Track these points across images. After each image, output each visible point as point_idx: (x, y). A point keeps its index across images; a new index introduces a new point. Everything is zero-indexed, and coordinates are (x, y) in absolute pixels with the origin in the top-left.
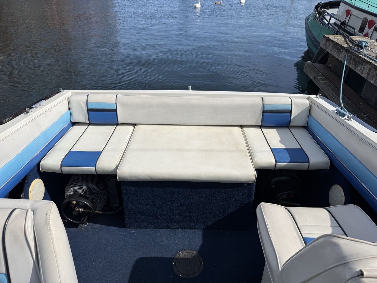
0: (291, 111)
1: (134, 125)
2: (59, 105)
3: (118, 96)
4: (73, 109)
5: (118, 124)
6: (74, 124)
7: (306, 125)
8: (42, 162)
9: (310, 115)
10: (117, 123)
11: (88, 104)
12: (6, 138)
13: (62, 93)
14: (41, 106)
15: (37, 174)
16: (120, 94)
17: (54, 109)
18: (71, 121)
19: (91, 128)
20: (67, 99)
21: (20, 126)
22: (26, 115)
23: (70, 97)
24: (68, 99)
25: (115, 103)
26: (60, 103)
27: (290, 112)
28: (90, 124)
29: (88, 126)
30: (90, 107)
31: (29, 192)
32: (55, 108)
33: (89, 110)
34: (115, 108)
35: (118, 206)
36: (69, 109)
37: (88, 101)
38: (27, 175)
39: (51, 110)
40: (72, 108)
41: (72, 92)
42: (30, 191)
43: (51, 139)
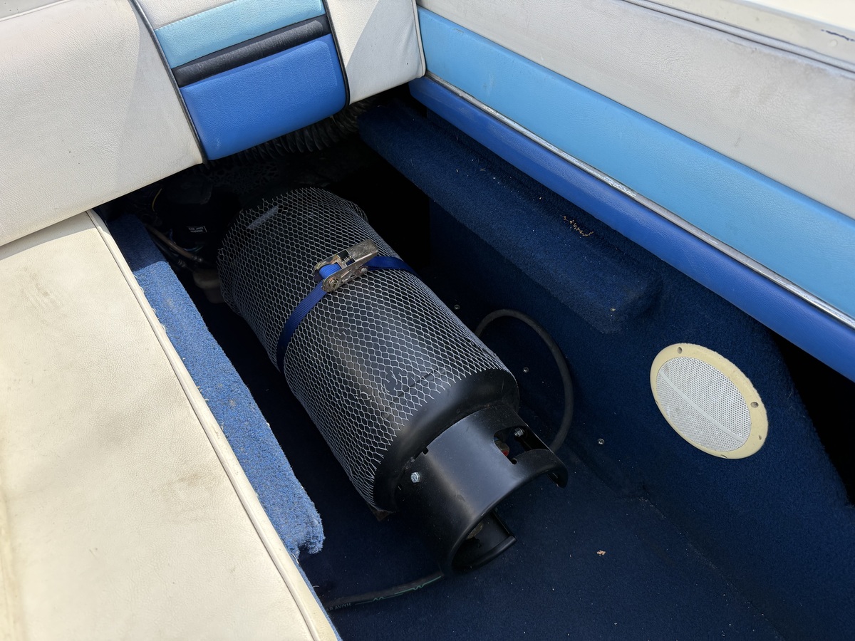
0: (326, 18)
7: (422, 73)
9: (423, 13)
27: (326, 28)
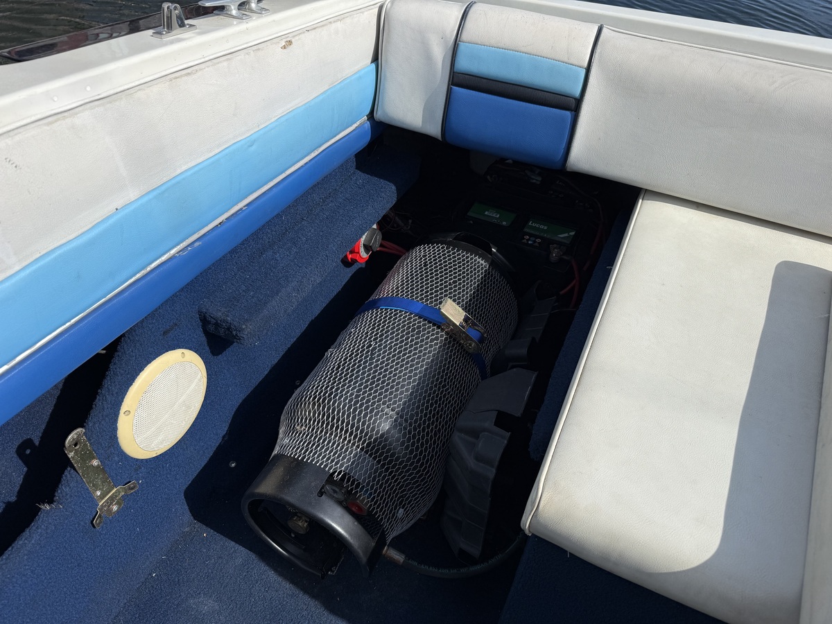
2: (334, 26)
3: (604, 30)
4: (392, 59)
11: (462, 47)
14: (252, 11)
15: (174, 333)
16: (618, 23)
17: (307, 38)
18: (371, 116)
20: (377, 10)
21: (91, 93)
22: (155, 40)
24: (381, 8)
25: (586, 64)
26: (341, 17)
30: (464, 64)
31: (122, 411)
32: (312, 35)
33: (457, 79)
34: (577, 93)
35: (475, 551)
36: (376, 58)
37: (465, 36)
38: (123, 335)
39: (290, 42)
40: (388, 57)
42: (124, 407)
43: (266, 183)
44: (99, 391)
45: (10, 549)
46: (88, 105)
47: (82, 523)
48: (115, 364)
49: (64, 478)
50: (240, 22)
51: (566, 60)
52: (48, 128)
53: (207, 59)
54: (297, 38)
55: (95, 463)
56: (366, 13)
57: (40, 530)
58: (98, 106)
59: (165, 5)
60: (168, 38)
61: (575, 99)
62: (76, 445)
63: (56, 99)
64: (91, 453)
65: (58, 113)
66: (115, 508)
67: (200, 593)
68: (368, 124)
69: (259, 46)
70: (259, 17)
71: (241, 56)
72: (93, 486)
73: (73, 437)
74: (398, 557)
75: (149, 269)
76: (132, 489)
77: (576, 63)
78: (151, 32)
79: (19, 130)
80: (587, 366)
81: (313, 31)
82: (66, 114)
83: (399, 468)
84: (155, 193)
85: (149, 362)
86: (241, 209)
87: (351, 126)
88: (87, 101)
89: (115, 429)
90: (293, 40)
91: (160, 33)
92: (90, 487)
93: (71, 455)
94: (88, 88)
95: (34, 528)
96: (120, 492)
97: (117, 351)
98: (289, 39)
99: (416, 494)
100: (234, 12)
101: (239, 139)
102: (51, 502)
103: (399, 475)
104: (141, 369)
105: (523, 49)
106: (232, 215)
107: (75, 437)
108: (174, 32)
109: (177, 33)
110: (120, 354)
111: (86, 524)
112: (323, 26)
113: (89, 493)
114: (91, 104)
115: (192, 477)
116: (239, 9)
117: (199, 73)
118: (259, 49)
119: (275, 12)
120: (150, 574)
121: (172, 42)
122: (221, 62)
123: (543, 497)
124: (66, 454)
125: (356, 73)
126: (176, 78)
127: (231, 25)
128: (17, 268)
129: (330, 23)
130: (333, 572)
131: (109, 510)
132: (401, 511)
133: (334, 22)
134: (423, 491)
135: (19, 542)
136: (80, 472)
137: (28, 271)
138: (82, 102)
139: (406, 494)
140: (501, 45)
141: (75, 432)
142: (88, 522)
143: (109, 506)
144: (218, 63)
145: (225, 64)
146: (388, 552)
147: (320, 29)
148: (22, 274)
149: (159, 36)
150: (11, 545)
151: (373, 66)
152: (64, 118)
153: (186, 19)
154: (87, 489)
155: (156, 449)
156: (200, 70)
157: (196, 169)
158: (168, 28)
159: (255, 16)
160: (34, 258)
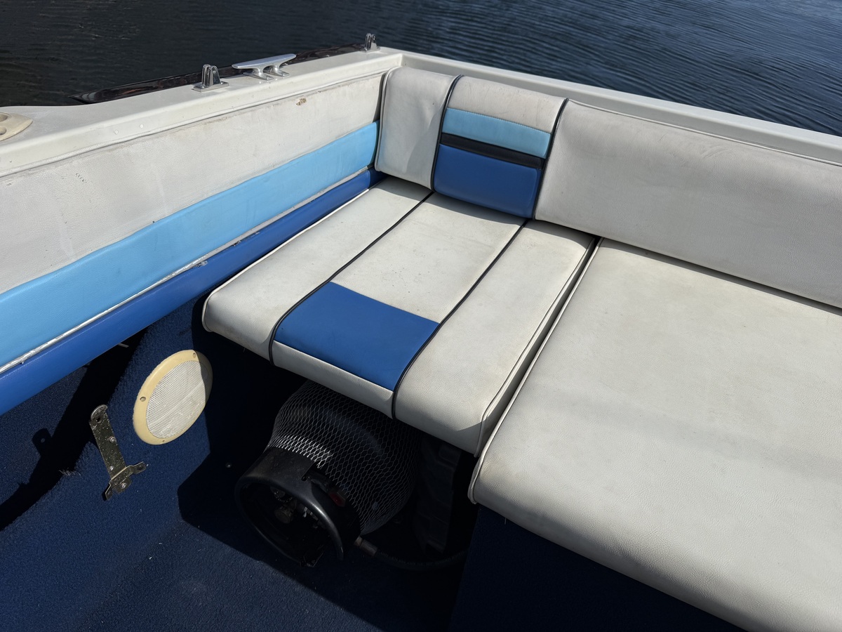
1: (592, 241)
2: (342, 89)
3: (569, 104)
4: (391, 119)
5: (528, 221)
6: (378, 178)
8: (214, 296)
10: (529, 214)
11: (449, 111)
12: (52, 167)
13: (370, 53)
14: (275, 74)
15: (189, 335)
17: (319, 98)
18: (372, 166)
19: (431, 212)
20: (380, 78)
21: (143, 130)
22: (196, 93)
23: (394, 72)
24: (384, 76)
25: (551, 130)
26: (349, 82)
28: (430, 194)
29: (423, 201)
30: (450, 128)
31: (139, 397)
32: (322, 95)
33: (445, 139)
34: (543, 154)
35: (440, 547)
36: (377, 118)
37: (452, 103)
38: (144, 331)
39: (304, 100)
40: (388, 119)
41: (405, 58)
42: (141, 394)
43: (277, 215)
44: (121, 377)
45: (34, 505)
46: (141, 139)
47: (95, 493)
48: (137, 355)
49: (85, 449)
50: (264, 82)
51: (535, 125)
52: (109, 153)
53: (235, 109)
54: (310, 97)
55: (112, 439)
56: (370, 80)
57: (60, 492)
58: (148, 140)
59: (206, 67)
60: (205, 91)
61: (541, 158)
62: (99, 420)
63: (117, 132)
64: (109, 429)
65: (118, 143)
66: (124, 485)
67: (190, 577)
68: (368, 173)
69: (279, 102)
70: (280, 79)
71: (263, 109)
72: (109, 460)
73: (97, 411)
74: (372, 549)
75: (174, 275)
76: (140, 469)
77: (543, 129)
78: (192, 86)
79: (88, 154)
80: (533, 371)
81: (324, 93)
82: (123, 144)
83: (375, 464)
84: (185, 212)
85: (165, 357)
86: (254, 234)
87: (354, 173)
88: (140, 135)
89: (132, 412)
90: (307, 99)
91: (199, 87)
92: (105, 460)
93: (94, 428)
94: (142, 126)
95: (56, 490)
96: (129, 471)
97: (139, 345)
98: (303, 98)
99: (390, 489)
100: (260, 74)
101: (257, 175)
102: (72, 469)
103: (376, 470)
104: (158, 362)
105: (499, 116)
106: (247, 238)
107: (99, 411)
108: (210, 87)
109: (213, 89)
110: (142, 347)
111: (98, 494)
112: (333, 88)
113: (104, 466)
114: (143, 138)
115: (191, 472)
116: (264, 72)
117: (228, 120)
118: (278, 104)
119: (294, 75)
120: (147, 557)
121: (208, 95)
122: (246, 112)
123: (483, 466)
124: (90, 426)
125: (360, 129)
126: (210, 122)
127: (256, 84)
128: (74, 260)
129: (339, 86)
130: (312, 564)
131: (119, 486)
132: (375, 504)
133: (343, 86)
134: (396, 487)
135: (43, 500)
136: (99, 445)
137: (82, 263)
138: (137, 136)
139: (381, 489)
140: (482, 112)
141: (100, 407)
142: (101, 493)
143: (119, 483)
144: (244, 113)
145: (250, 114)
146: (363, 543)
147: (330, 91)
148: (78, 265)
149: (199, 90)
150: (35, 503)
151: (375, 124)
152: (122, 147)
153: (221, 78)
154: (103, 463)
155: (163, 436)
156: (230, 117)
157: (220, 196)
158: (206, 84)
159: (277, 78)
160: (87, 253)
